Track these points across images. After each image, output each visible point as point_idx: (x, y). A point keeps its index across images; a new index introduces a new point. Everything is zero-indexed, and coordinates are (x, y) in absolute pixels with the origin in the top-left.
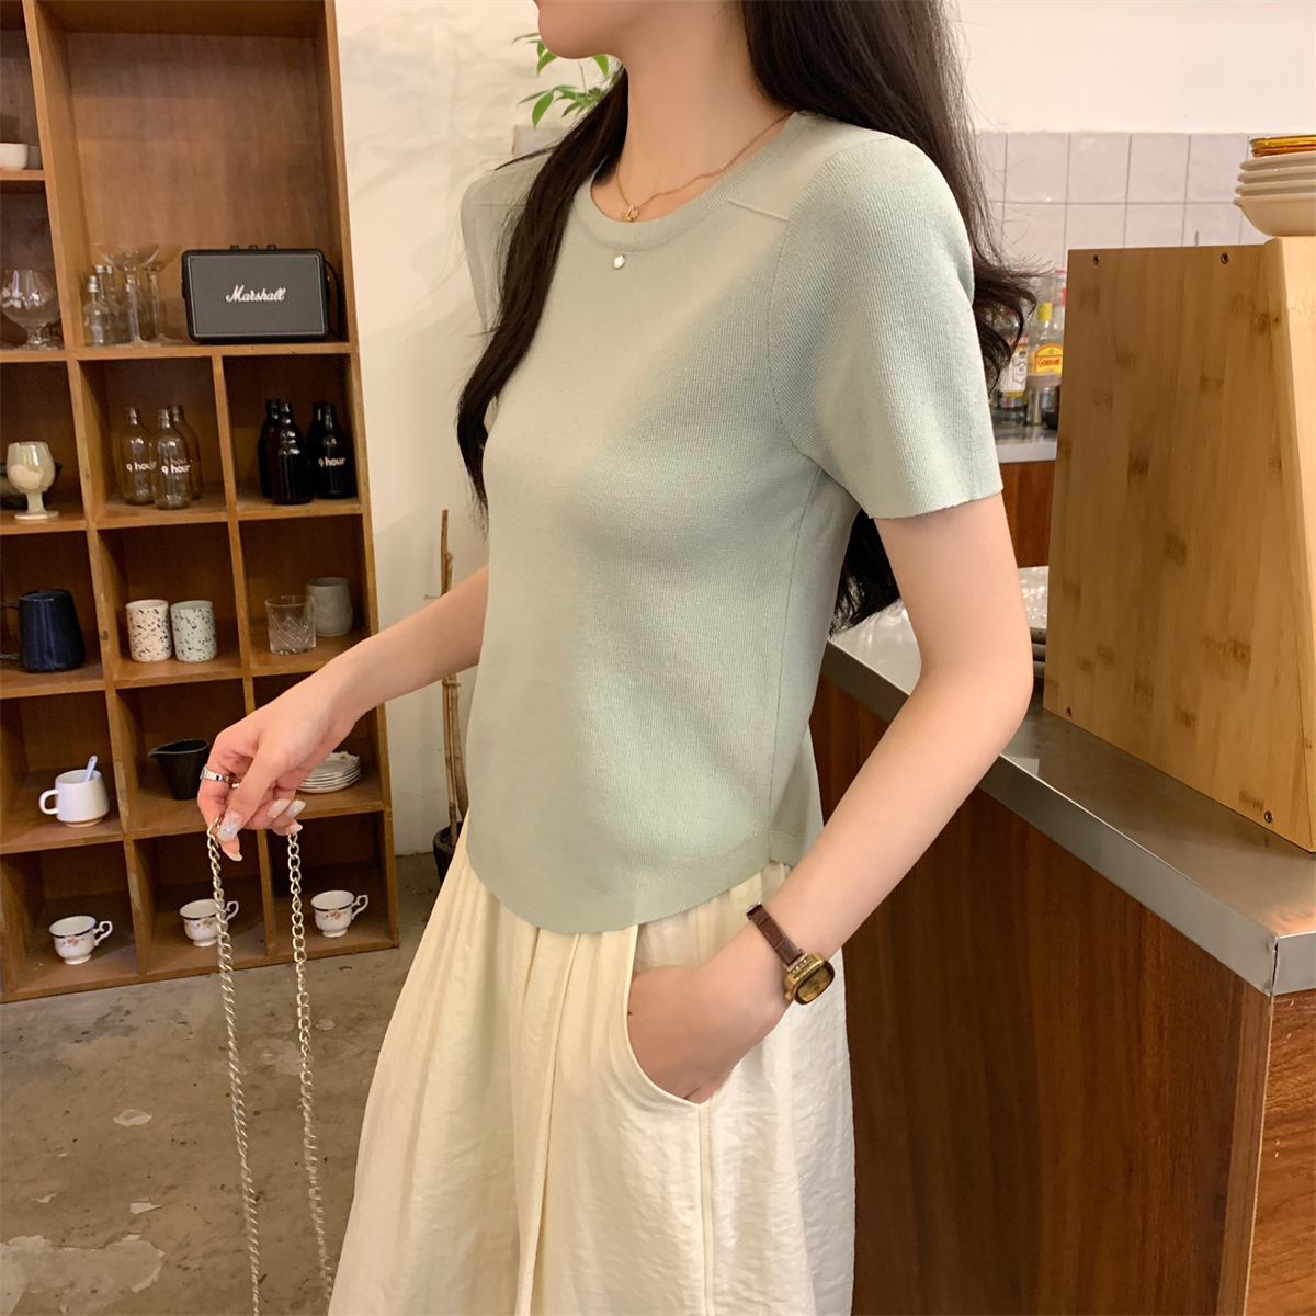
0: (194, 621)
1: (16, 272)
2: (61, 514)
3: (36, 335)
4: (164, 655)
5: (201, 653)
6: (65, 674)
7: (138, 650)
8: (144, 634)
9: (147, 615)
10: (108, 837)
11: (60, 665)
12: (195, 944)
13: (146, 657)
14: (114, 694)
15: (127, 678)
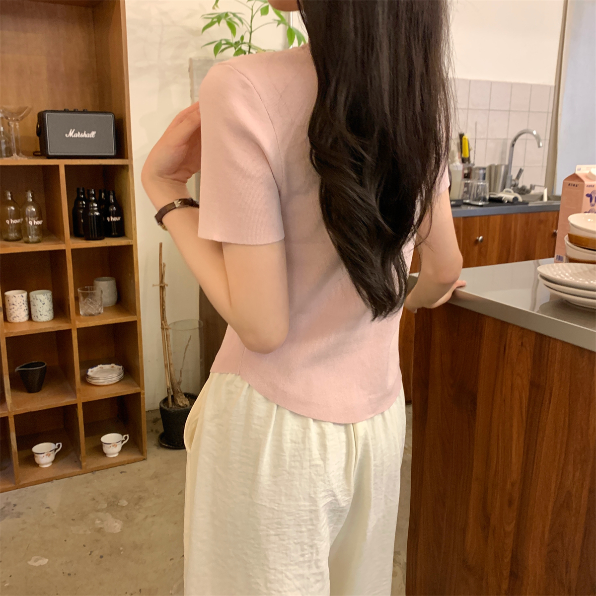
0: (43, 301)
4: (26, 318)
5: (47, 317)
7: (13, 316)
8: (16, 308)
9: (17, 298)
12: (40, 466)
13: (17, 320)
14: (5, 340)
15: (10, 331)
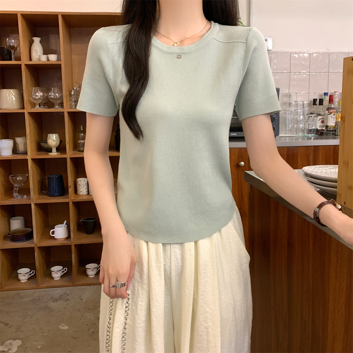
1: (53, 88)
2: (60, 153)
3: (57, 105)
4: (86, 193)
6: (59, 197)
7: (79, 191)
8: (81, 187)
9: (82, 182)
10: (68, 243)
11: (58, 195)
13: (81, 193)
14: (72, 203)
15: (75, 199)
